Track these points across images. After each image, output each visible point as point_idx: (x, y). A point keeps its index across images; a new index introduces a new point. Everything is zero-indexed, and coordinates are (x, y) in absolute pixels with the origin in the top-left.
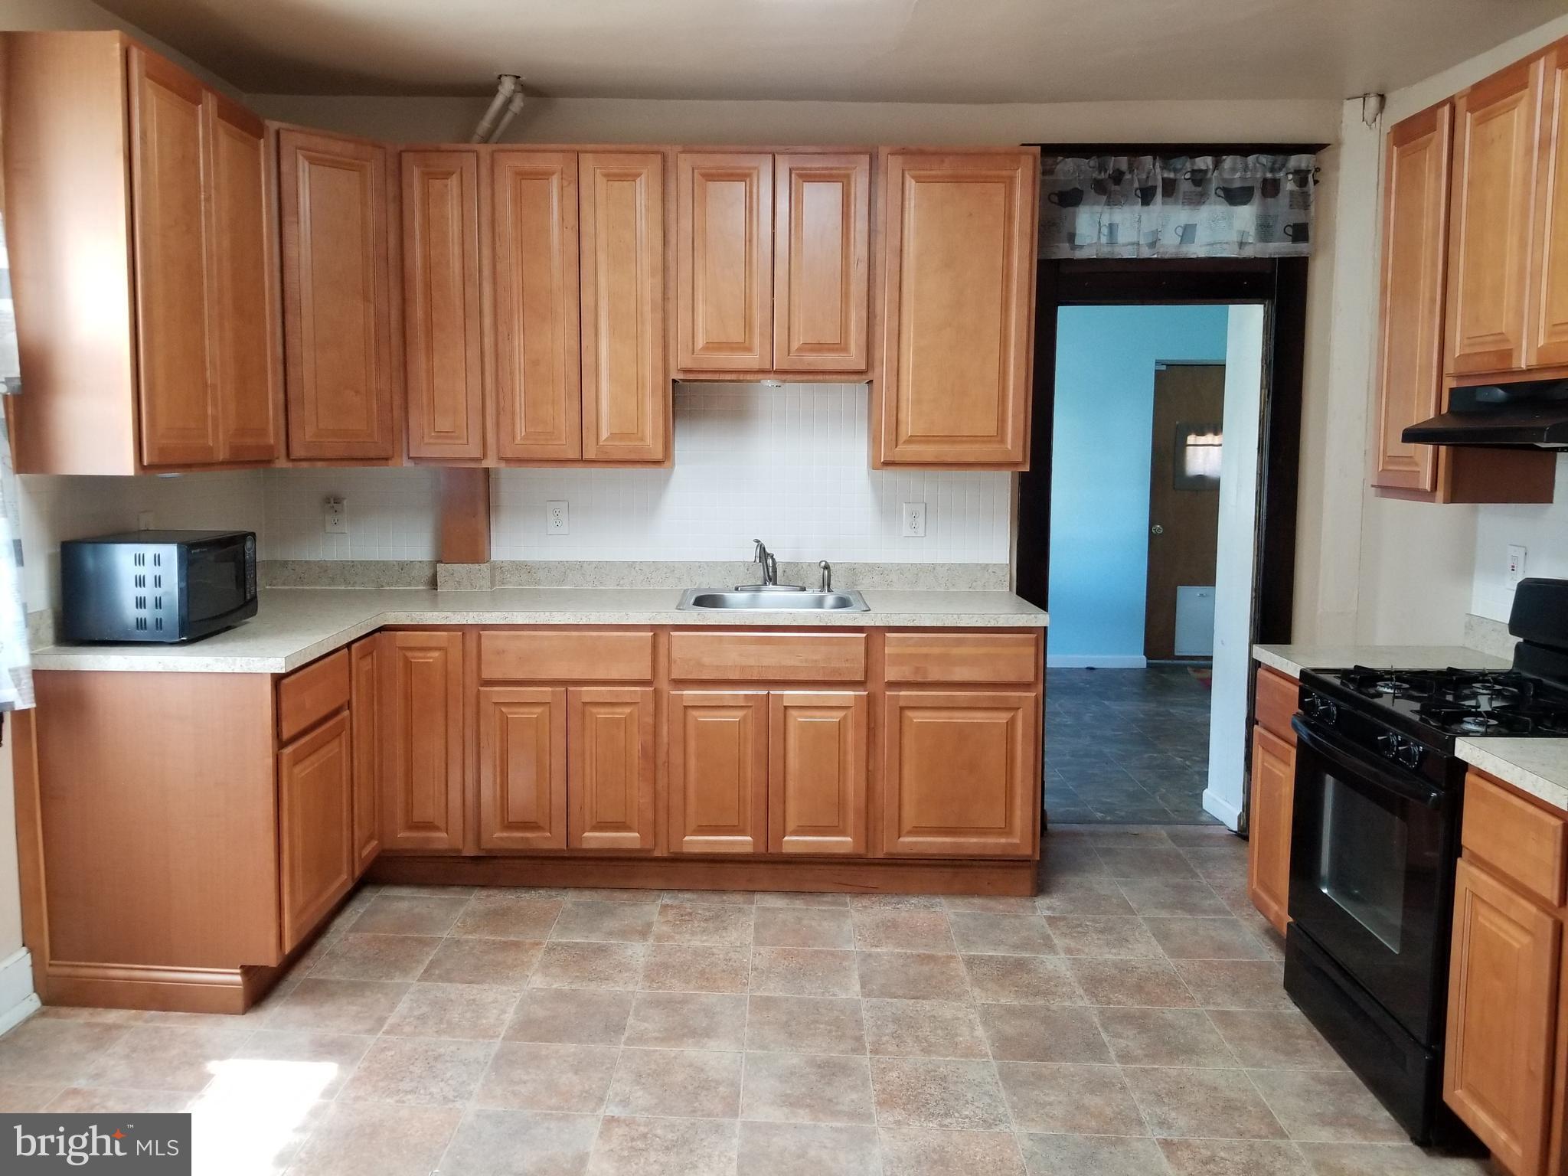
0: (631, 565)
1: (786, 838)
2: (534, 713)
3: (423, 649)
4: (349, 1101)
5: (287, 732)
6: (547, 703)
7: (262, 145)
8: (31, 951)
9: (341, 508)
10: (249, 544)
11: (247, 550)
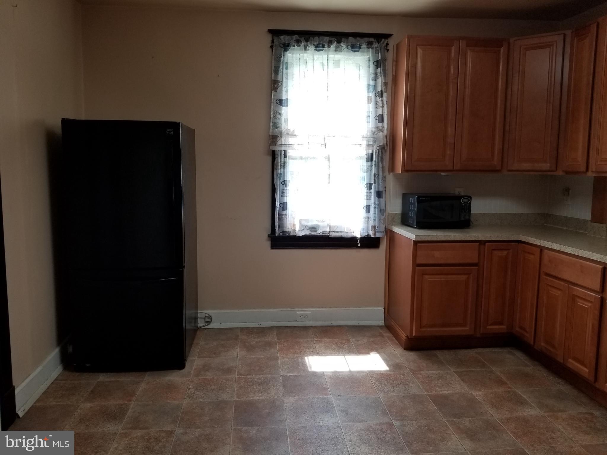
2: (557, 293)
3: (529, 253)
4: (369, 375)
5: (419, 261)
6: (561, 290)
7: (502, 49)
8: (384, 309)
9: (569, 193)
10: (466, 200)
11: (464, 202)
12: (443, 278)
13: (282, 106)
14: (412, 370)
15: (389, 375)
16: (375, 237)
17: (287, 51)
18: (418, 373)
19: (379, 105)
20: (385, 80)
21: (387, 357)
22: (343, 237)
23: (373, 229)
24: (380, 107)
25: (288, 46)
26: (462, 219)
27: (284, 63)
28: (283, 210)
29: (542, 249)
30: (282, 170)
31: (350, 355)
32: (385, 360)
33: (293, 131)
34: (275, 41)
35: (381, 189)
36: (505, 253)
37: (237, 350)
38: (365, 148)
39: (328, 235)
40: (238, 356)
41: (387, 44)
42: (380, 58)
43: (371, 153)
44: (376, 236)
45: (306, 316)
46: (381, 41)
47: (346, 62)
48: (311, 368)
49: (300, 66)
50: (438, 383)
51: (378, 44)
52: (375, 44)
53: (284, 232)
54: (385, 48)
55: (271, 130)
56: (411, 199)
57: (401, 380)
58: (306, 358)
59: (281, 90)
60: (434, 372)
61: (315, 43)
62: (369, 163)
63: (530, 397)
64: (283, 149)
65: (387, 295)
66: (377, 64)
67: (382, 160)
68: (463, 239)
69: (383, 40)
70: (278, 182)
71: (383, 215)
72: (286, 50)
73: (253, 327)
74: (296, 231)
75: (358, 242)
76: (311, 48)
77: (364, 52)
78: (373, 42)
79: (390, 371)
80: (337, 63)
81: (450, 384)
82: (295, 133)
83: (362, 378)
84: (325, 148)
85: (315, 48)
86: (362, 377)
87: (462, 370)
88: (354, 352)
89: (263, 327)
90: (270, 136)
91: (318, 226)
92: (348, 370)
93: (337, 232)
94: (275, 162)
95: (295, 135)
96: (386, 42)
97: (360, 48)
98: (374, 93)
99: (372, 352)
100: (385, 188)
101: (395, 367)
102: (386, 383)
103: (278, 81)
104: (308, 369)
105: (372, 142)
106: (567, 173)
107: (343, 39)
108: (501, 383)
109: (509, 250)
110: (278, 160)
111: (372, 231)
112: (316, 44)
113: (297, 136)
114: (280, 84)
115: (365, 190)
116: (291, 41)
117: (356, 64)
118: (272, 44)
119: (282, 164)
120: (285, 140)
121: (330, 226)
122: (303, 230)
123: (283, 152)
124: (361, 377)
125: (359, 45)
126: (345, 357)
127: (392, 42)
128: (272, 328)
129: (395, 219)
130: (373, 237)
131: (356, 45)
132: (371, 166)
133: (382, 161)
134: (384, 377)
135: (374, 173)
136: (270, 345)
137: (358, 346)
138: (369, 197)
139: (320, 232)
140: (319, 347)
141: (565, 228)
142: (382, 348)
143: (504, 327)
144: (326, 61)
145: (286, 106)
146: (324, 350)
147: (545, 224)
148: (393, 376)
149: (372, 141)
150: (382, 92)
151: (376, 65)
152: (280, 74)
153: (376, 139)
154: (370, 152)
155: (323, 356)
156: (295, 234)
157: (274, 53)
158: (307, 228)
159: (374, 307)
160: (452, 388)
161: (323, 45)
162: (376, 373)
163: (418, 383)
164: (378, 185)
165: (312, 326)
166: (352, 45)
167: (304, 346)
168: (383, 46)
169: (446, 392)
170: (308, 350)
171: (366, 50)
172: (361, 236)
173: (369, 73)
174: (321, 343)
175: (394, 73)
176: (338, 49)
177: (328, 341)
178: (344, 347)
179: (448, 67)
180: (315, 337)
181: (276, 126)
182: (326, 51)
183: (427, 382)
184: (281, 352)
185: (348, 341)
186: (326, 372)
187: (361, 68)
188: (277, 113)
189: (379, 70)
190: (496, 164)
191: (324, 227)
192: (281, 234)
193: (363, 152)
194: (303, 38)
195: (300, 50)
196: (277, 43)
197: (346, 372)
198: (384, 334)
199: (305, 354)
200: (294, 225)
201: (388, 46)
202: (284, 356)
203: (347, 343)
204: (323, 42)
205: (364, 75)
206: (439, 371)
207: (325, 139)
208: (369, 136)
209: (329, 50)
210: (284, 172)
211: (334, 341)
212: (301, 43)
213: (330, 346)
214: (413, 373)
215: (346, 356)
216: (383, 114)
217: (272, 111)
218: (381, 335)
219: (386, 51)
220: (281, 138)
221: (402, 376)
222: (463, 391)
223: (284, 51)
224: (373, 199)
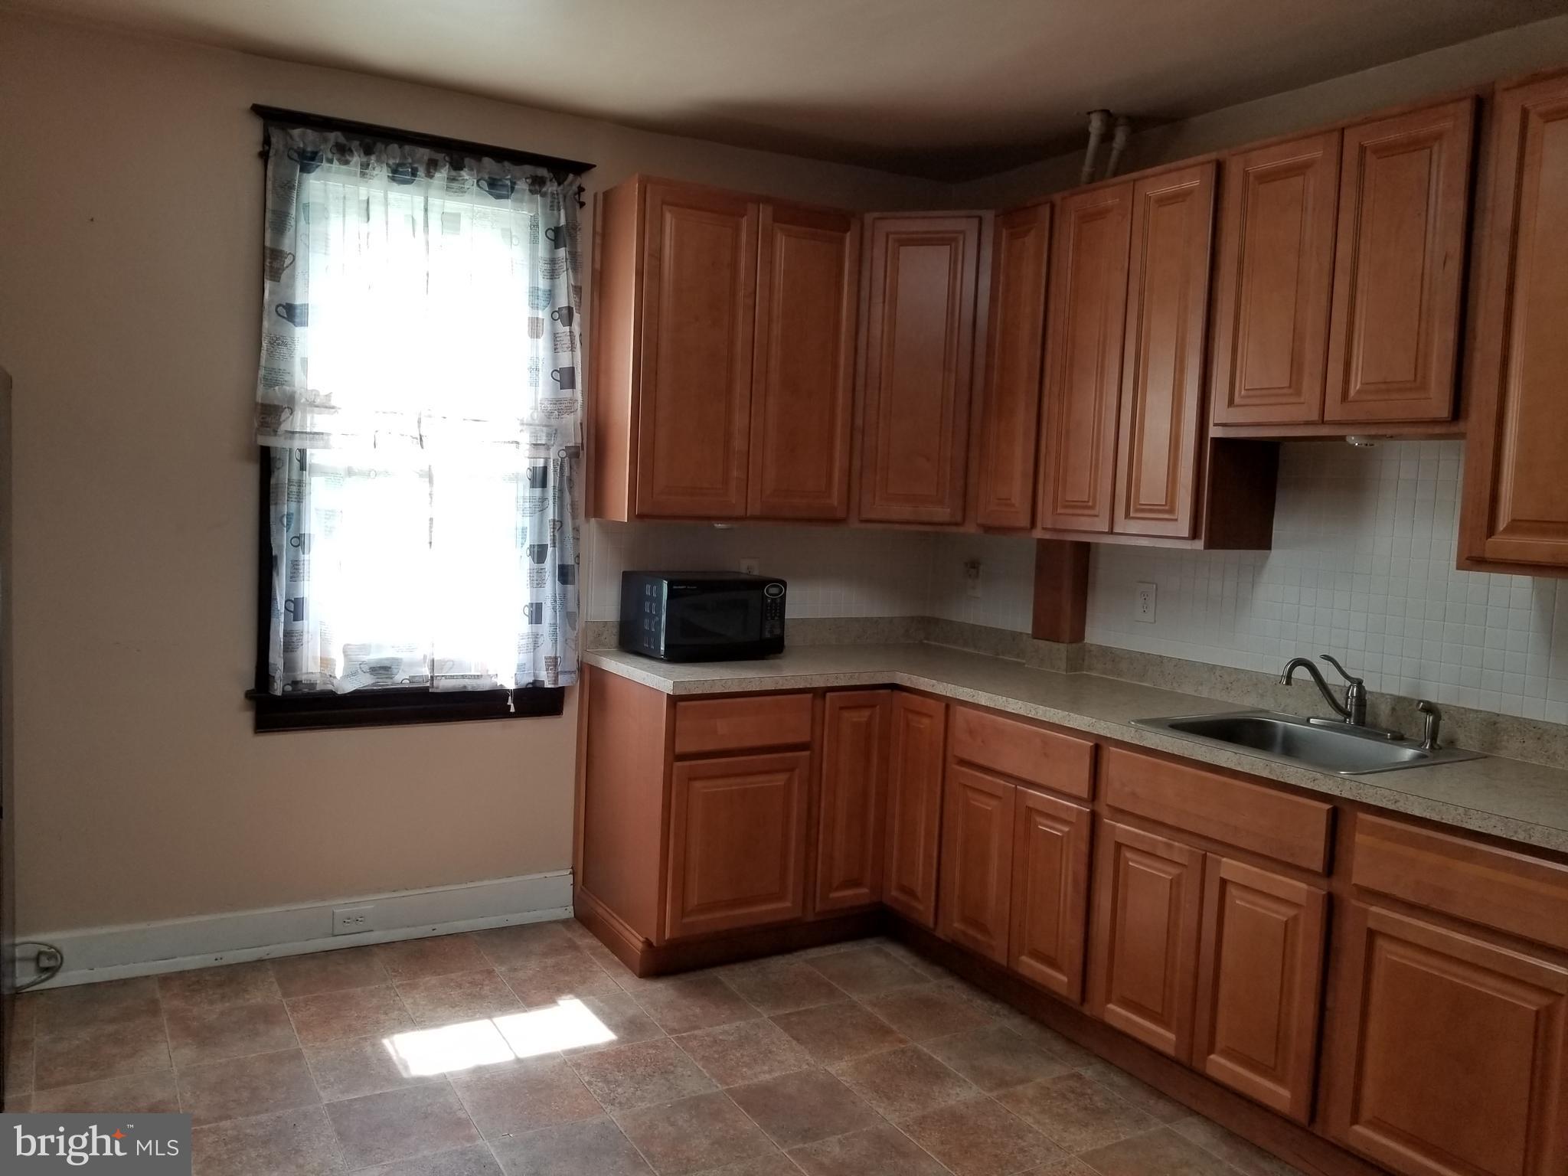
0: (1213, 668)
1: (1212, 1057)
2: (989, 805)
3: (919, 713)
4: (569, 1063)
5: (680, 747)
6: (1000, 798)
7: (848, 237)
8: (574, 873)
9: (978, 573)
10: (774, 591)
11: (771, 595)
12: (734, 784)
13: (293, 322)
14: (673, 1031)
15: (618, 1053)
16: (557, 686)
17: (309, 172)
18: (689, 1036)
19: (563, 342)
20: (576, 279)
21: (601, 1005)
22: (470, 689)
23: (549, 666)
24: (566, 349)
25: (313, 159)
26: (767, 635)
27: (301, 206)
28: (294, 620)
29: (949, 704)
30: (293, 505)
31: (507, 1014)
32: (599, 1012)
33: (328, 396)
34: (274, 140)
35: (570, 561)
36: (866, 714)
37: (163, 1046)
38: (527, 454)
39: (428, 684)
40: (174, 1064)
41: (581, 189)
42: (563, 222)
43: (542, 465)
44: (557, 684)
45: (360, 919)
46: (565, 179)
47: (474, 221)
48: (406, 1067)
49: (346, 218)
50: (741, 1055)
51: (559, 184)
52: (552, 186)
53: (295, 683)
54: (575, 198)
55: (261, 390)
56: (648, 587)
57: (652, 1062)
58: (386, 1042)
59: (293, 277)
60: (726, 1027)
61: (391, 162)
62: (538, 491)
63: (949, 1059)
64: (297, 444)
65: (582, 836)
66: (558, 237)
67: (570, 483)
68: (779, 687)
69: (571, 176)
70: (282, 540)
71: (575, 629)
72: (305, 169)
73: (200, 970)
74: (335, 677)
75: (510, 702)
76: (380, 174)
77: (522, 201)
78: (546, 178)
79: (619, 1042)
80: (451, 221)
81: (770, 1052)
82: (333, 403)
83: (553, 1074)
84: (422, 447)
85: (390, 175)
86: (552, 1072)
87: (787, 1012)
88: (513, 1004)
89: (230, 965)
90: (259, 407)
91: (397, 662)
92: (511, 1057)
93: (452, 677)
94: (273, 481)
95: (333, 408)
96: (577, 184)
97: (513, 189)
98: (548, 310)
99: (560, 996)
100: (578, 556)
101: (630, 1027)
102: (620, 1077)
103: (281, 252)
104: (399, 1072)
105: (544, 438)
106: (988, 529)
107: (467, 161)
108: (882, 1032)
109: (873, 706)
110: (285, 474)
111: (547, 670)
112: (394, 164)
113: (339, 410)
114: (287, 262)
115: (527, 562)
116: (322, 147)
117: (503, 229)
118: (263, 147)
119: (294, 489)
120: (304, 419)
121: (433, 661)
122: (354, 674)
123: (297, 455)
124: (549, 1073)
125: (508, 183)
126: (492, 1021)
127: (593, 184)
128: (258, 965)
129: (603, 638)
130: (550, 686)
131: (500, 180)
132: (543, 500)
133: (571, 488)
134: (610, 1060)
135: (551, 517)
136: (268, 1016)
137: (519, 984)
138: (537, 582)
139: (401, 678)
140: (412, 1003)
141: (971, 650)
142: (583, 981)
143: (865, 890)
144: (422, 213)
145: (305, 324)
146: (430, 1010)
147: (926, 642)
148: (630, 1054)
149: (544, 434)
150: (570, 309)
151: (553, 238)
152: (290, 233)
153: (556, 430)
154: (541, 463)
155: (432, 1027)
156: (330, 687)
157: (270, 173)
158: (366, 668)
159: (548, 872)
160: (776, 1063)
161: (412, 169)
162: (585, 1053)
163: (697, 1064)
164: (562, 550)
165: (377, 945)
166: (489, 178)
167: (370, 1006)
168: (571, 192)
169: (768, 1077)
170: (382, 1017)
171: (527, 196)
172: (516, 684)
173: (533, 257)
174: (415, 991)
175: (598, 266)
176: (455, 185)
177: (433, 982)
178: (483, 993)
179: (734, 266)
180: (395, 976)
181: (275, 379)
182: (419, 185)
183: (716, 1056)
184: (305, 1034)
185: (490, 972)
186: (451, 1074)
187: (514, 241)
188: (280, 343)
189: (562, 252)
190: (836, 504)
191: (412, 664)
192: (289, 688)
193: (521, 462)
194: (357, 143)
195: (349, 173)
196: (281, 147)
197: (507, 1064)
198: (580, 942)
199: (378, 1029)
200: (326, 662)
201: (582, 193)
202: (318, 1044)
203: (487, 982)
204: (414, 162)
205: (522, 261)
206: (737, 1023)
207: (419, 422)
208: (537, 422)
209: (428, 186)
210: (299, 511)
211: (452, 980)
212: (349, 155)
213: (444, 996)
214: (678, 1039)
215: (495, 1020)
216: (573, 368)
217: (264, 335)
218: (573, 947)
219: (578, 207)
220: (291, 414)
221: (654, 1052)
222: (805, 1067)
223: (300, 171)
224: (550, 586)
